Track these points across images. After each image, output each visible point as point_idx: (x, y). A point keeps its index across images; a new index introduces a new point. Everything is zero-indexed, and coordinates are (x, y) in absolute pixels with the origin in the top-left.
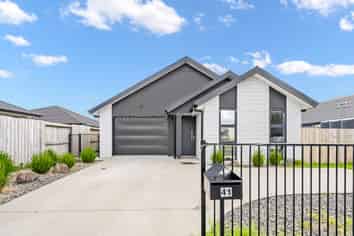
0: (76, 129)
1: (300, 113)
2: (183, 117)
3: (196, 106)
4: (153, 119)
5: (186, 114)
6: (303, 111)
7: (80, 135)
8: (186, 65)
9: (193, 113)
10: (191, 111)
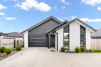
0: (17, 39)
1: (90, 34)
2: (51, 35)
3: (55, 31)
4: (41, 36)
5: (52, 34)
6: (91, 33)
7: (18, 41)
8: (52, 19)
9: (54, 34)
10: (54, 33)
